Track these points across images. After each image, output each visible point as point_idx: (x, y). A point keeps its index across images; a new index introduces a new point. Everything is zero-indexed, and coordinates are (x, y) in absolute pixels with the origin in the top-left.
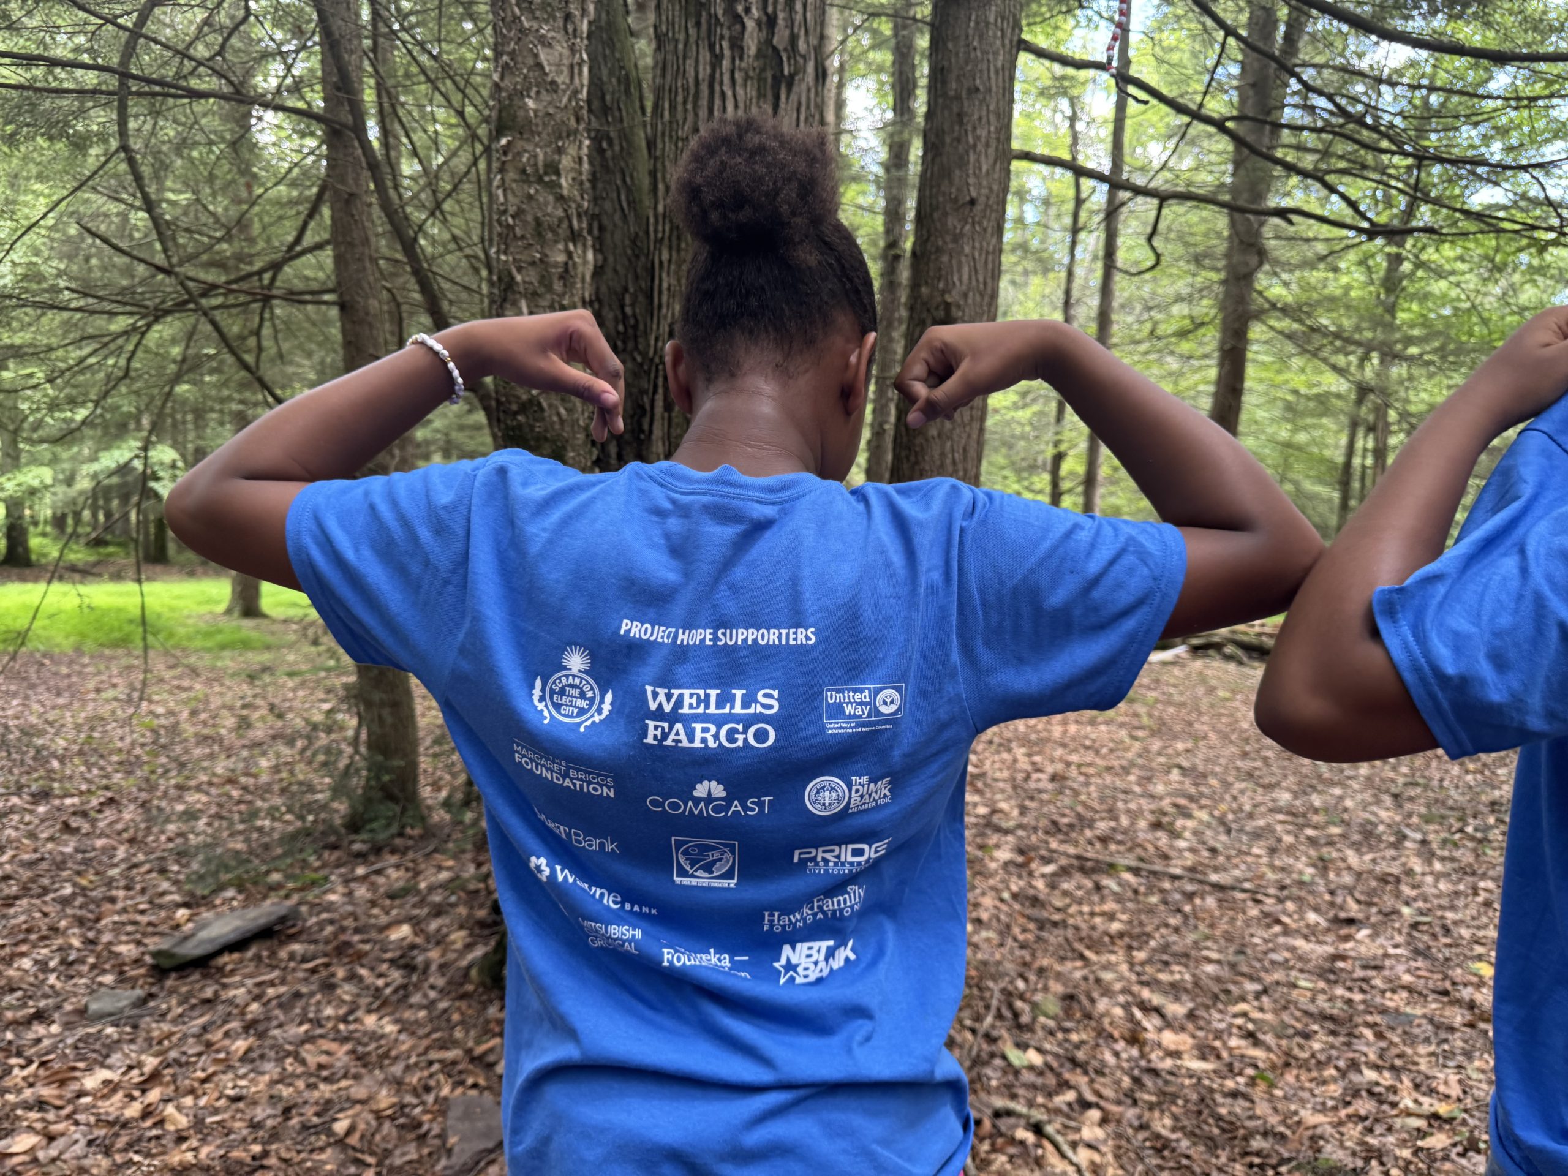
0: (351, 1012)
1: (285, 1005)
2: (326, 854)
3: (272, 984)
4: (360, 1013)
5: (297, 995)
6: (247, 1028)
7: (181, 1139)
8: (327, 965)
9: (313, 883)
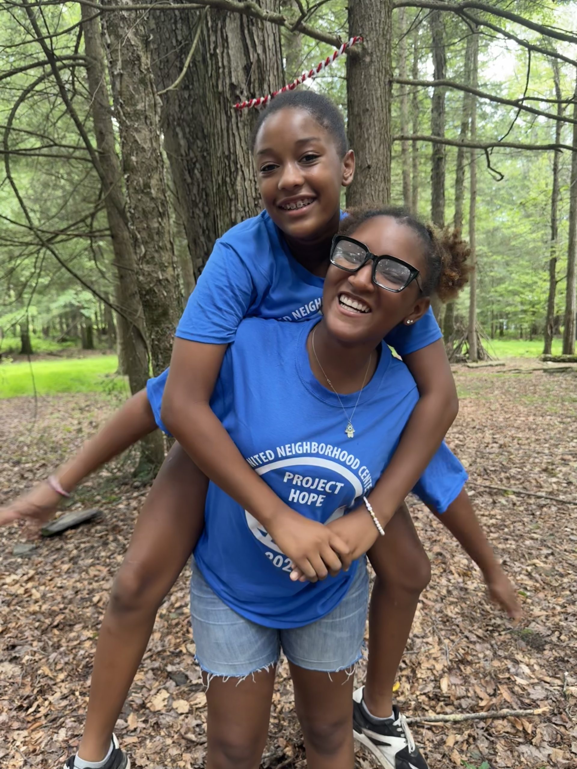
0: (112, 554)
1: (86, 551)
2: (123, 488)
3: (84, 543)
4: (115, 555)
5: (92, 547)
6: (71, 559)
7: (36, 602)
8: (107, 535)
9: (114, 500)
